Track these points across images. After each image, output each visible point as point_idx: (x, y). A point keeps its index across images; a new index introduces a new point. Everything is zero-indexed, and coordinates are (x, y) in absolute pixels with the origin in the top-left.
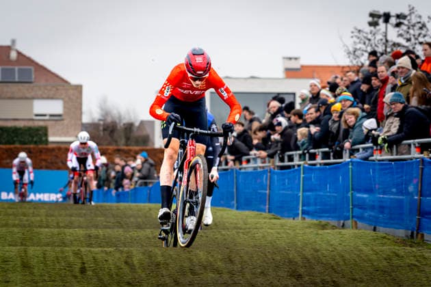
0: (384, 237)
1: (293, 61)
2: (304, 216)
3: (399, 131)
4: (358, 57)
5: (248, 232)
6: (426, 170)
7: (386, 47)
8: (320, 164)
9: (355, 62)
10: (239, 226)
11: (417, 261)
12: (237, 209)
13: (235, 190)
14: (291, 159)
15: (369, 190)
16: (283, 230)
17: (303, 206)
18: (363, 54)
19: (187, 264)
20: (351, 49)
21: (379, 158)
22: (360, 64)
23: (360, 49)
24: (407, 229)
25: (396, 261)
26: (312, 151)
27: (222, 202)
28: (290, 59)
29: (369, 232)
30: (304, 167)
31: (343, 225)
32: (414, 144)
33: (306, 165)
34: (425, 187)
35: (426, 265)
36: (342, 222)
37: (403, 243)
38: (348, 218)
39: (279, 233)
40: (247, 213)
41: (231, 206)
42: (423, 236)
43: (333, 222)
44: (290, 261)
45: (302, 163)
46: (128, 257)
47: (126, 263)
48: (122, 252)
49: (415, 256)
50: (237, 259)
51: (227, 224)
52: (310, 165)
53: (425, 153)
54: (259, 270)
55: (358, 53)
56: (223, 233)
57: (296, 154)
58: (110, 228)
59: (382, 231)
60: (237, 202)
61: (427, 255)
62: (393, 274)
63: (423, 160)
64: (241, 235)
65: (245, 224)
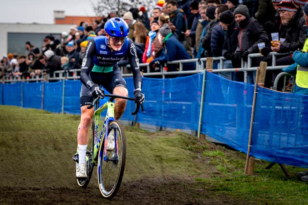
1: (60, 13)
2: (65, 112)
4: (100, 11)
5: (29, 122)
7: (119, 5)
8: (76, 79)
9: (99, 15)
10: (24, 117)
11: (134, 140)
12: (24, 106)
13: (22, 95)
14: (57, 75)
16: (51, 121)
17: (64, 105)
18: (103, 10)
20: (96, 6)
22: (102, 16)
23: (102, 6)
24: (129, 120)
26: (71, 71)
27: (14, 102)
28: (58, 12)
30: (65, 81)
33: (67, 80)
37: (127, 129)
39: (48, 123)
40: (29, 109)
41: (19, 105)
42: (139, 124)
44: (54, 141)
45: (64, 78)
49: (133, 137)
50: (21, 139)
51: (16, 117)
52: (69, 79)
54: (35, 146)
55: (101, 9)
56: (14, 122)
57: (61, 72)
60: (23, 103)
61: (140, 137)
64: (25, 124)
65: (28, 116)
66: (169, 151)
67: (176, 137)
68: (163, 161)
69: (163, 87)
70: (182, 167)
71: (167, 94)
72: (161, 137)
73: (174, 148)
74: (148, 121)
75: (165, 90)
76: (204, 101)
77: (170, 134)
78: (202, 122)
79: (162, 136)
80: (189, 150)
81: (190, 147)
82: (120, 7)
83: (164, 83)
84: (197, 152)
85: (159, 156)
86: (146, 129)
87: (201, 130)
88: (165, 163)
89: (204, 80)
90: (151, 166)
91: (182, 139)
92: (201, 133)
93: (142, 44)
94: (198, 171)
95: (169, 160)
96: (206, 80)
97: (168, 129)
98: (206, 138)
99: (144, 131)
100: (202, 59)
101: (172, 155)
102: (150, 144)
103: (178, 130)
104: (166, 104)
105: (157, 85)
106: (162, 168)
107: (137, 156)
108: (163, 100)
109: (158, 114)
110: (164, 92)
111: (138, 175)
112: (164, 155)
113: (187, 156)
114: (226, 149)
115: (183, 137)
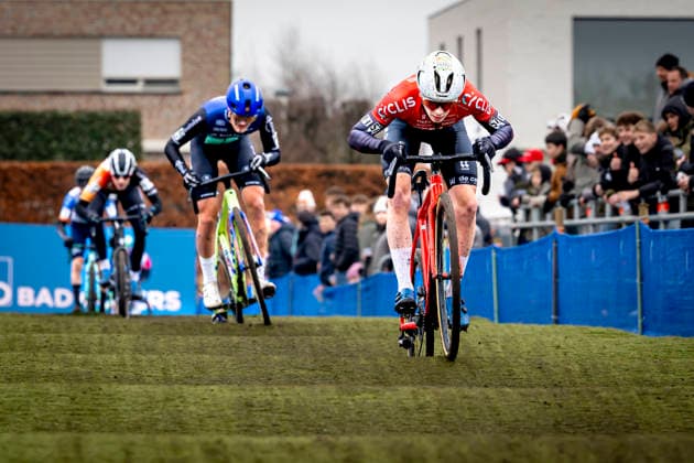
5: (669, 394)
12: (644, 330)
13: (638, 281)
40: (669, 340)
41: (627, 325)
48: (332, 447)
51: (615, 372)
56: (604, 394)
58: (303, 383)
60: (643, 314)
64: (652, 401)
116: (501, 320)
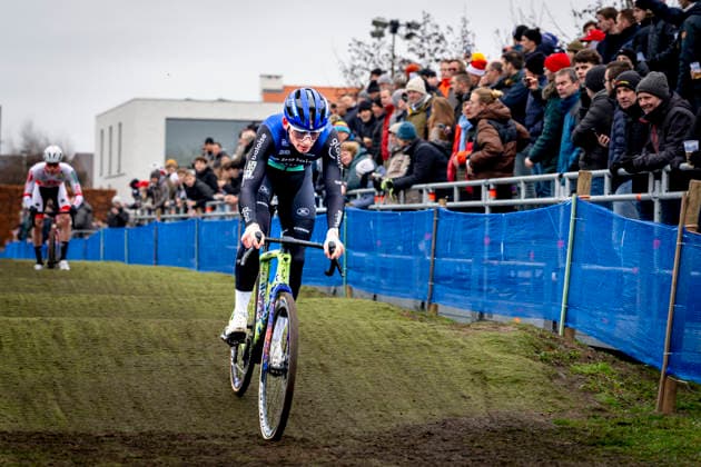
0: (387, 309)
1: (274, 80)
3: (410, 171)
4: (357, 76)
5: (212, 299)
6: (442, 222)
7: (393, 64)
9: (352, 83)
10: (201, 291)
11: (428, 339)
12: (199, 268)
13: (196, 245)
15: (368, 248)
18: (362, 73)
19: (132, 340)
20: (348, 67)
21: (382, 206)
22: (359, 86)
23: (359, 66)
24: (416, 298)
25: (402, 340)
27: (179, 260)
28: (270, 77)
29: (368, 301)
31: (335, 293)
32: (427, 190)
34: (440, 246)
35: (440, 344)
36: (333, 288)
37: (412, 316)
38: (340, 283)
40: (211, 274)
41: (190, 266)
42: (436, 307)
43: (322, 288)
46: (57, 329)
47: (54, 337)
48: (48, 323)
49: (426, 334)
50: (197, 335)
51: (185, 289)
53: (441, 200)
55: (357, 71)
56: (180, 299)
58: (33, 292)
59: (384, 299)
60: (199, 260)
61: (441, 332)
62: (398, 356)
63: (438, 210)
64: (204, 303)
65: (209, 289)
66: (500, 363)
67: (513, 334)
68: (488, 383)
69: (487, 232)
70: (527, 396)
71: (494, 245)
72: (484, 334)
73: (511, 357)
74: (455, 300)
75: (489, 237)
76: (572, 260)
77: (502, 328)
78: (567, 304)
79: (484, 332)
80: (541, 360)
81: (543, 354)
82: (396, 68)
83: (487, 223)
84: (558, 365)
85: (480, 373)
86: (450, 317)
87: (566, 320)
88: (493, 388)
89: (572, 218)
90: (465, 393)
91: (527, 337)
92: (565, 327)
93: (447, 142)
94: (560, 404)
95: (502, 381)
96: (576, 216)
97: (497, 317)
98: (576, 337)
99: (448, 320)
100: (566, 174)
101: (507, 371)
102: (462, 347)
103: (517, 320)
104: (492, 265)
105: (475, 226)
106: (487, 397)
107: (435, 371)
108: (486, 257)
109: (475, 285)
110: (487, 241)
111: (437, 412)
112: (490, 369)
113: (538, 372)
114: (617, 360)
115: (529, 335)
116: (129, 262)
